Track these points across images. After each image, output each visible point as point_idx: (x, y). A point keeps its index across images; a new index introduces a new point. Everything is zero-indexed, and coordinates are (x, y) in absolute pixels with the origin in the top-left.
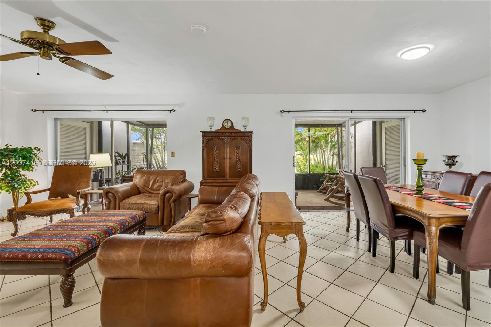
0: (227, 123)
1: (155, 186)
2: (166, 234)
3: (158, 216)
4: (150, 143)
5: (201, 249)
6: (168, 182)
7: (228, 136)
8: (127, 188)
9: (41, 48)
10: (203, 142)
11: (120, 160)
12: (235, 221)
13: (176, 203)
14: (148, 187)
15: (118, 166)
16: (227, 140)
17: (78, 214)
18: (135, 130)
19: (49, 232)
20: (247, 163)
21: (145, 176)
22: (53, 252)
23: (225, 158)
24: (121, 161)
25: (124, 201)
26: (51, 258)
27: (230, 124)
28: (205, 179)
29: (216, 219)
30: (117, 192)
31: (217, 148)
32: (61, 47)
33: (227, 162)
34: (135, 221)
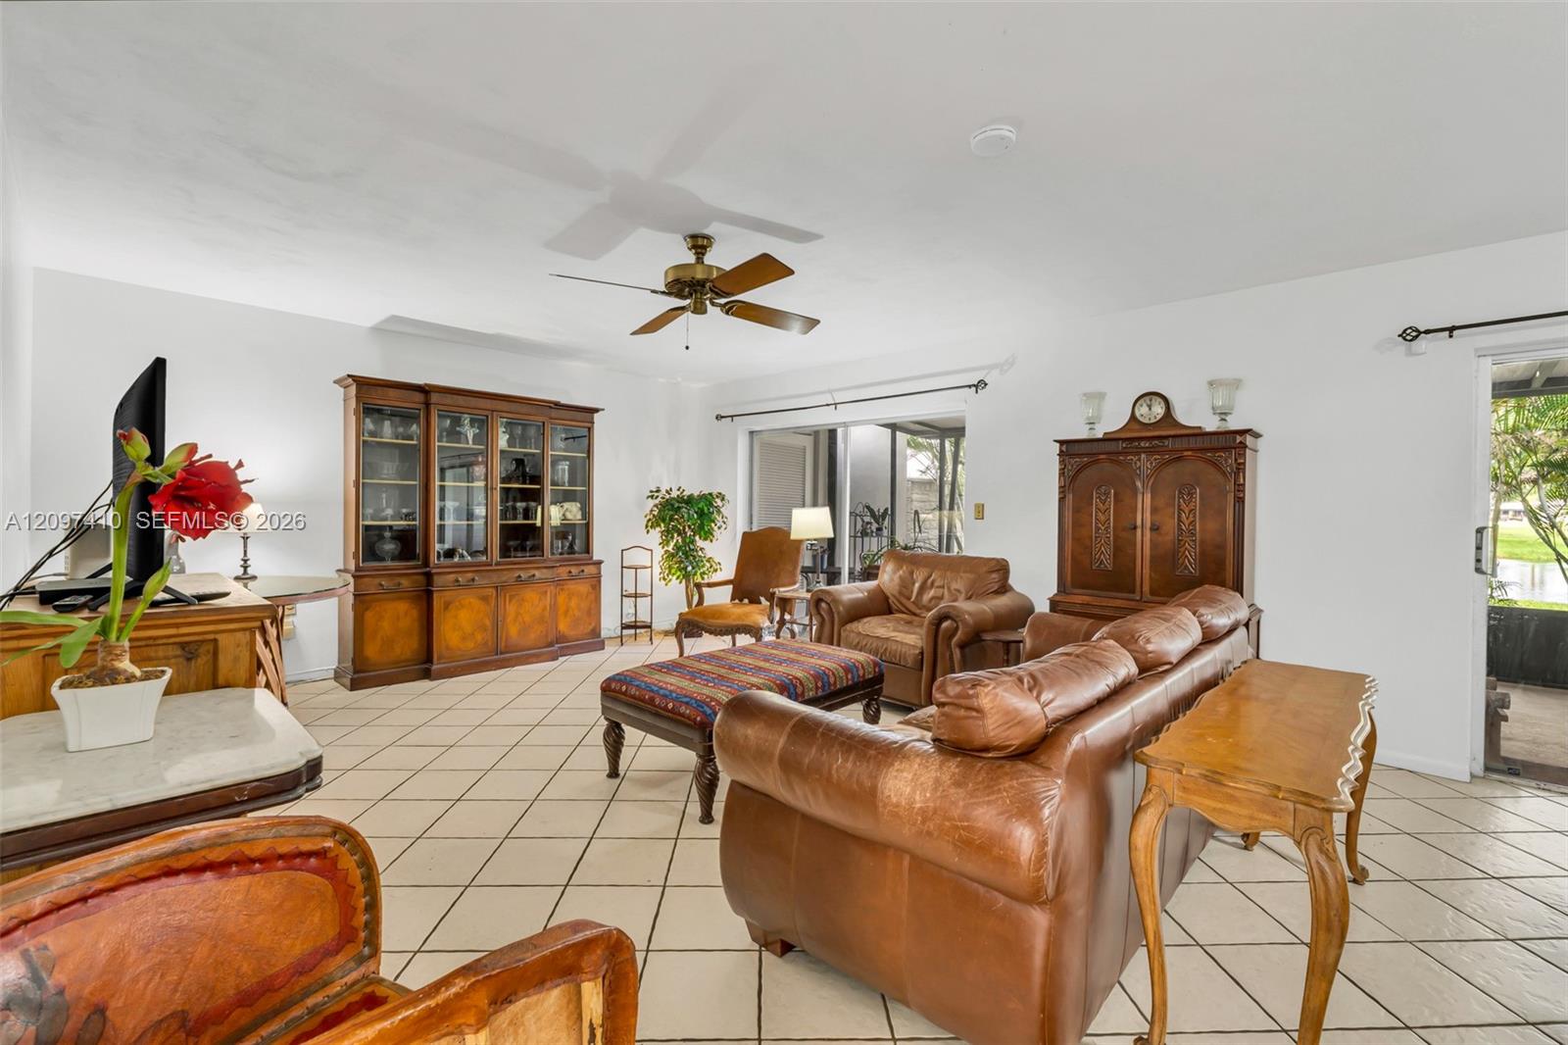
0: (1150, 407)
1: (926, 597)
2: (900, 723)
3: (921, 676)
4: (949, 477)
5: (905, 774)
6: (958, 591)
7: (1150, 452)
8: (860, 595)
9: (691, 295)
10: (1062, 473)
11: (871, 523)
12: (1019, 722)
13: (967, 650)
14: (909, 599)
15: (866, 539)
16: (1145, 463)
17: (768, 638)
18: (918, 447)
19: (696, 664)
20: (1222, 547)
21: (905, 568)
22: (687, 703)
23: (1135, 528)
24: (875, 526)
25: (848, 627)
26: (682, 715)
27: (1159, 410)
28: (1064, 592)
29: (956, 701)
30: (836, 601)
31: (1107, 494)
32: (716, 285)
33: (1144, 540)
34: (853, 677)
